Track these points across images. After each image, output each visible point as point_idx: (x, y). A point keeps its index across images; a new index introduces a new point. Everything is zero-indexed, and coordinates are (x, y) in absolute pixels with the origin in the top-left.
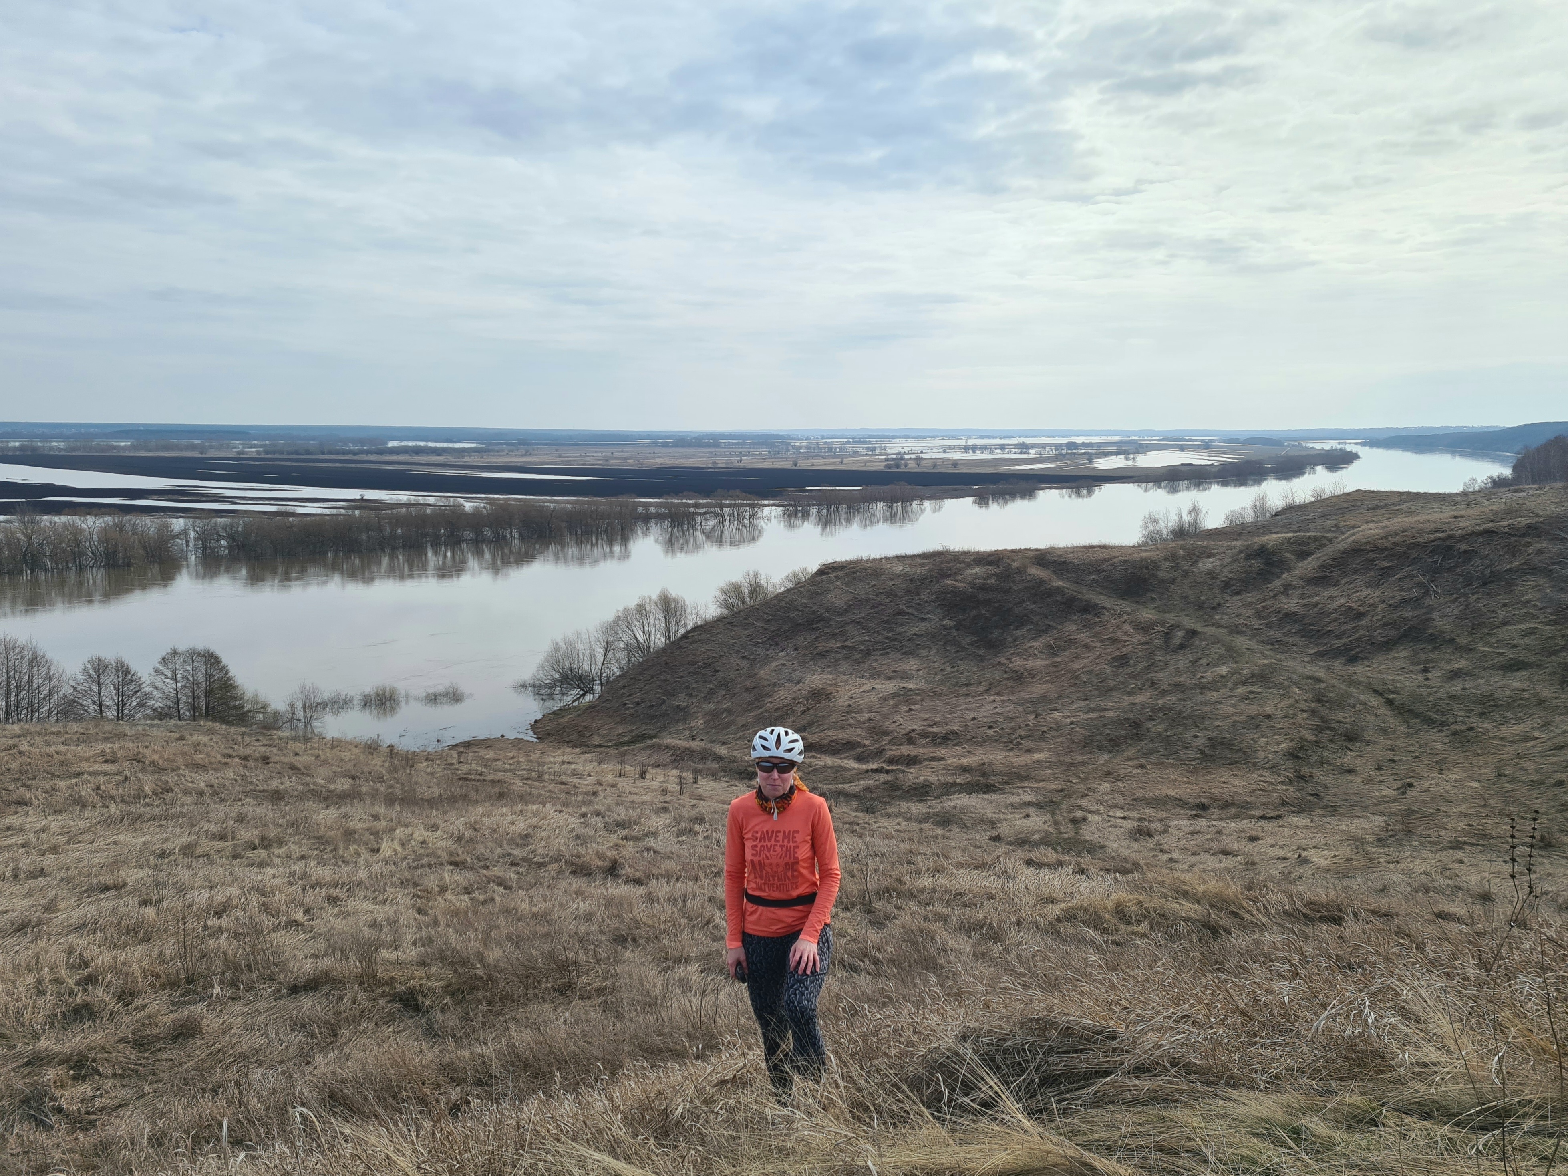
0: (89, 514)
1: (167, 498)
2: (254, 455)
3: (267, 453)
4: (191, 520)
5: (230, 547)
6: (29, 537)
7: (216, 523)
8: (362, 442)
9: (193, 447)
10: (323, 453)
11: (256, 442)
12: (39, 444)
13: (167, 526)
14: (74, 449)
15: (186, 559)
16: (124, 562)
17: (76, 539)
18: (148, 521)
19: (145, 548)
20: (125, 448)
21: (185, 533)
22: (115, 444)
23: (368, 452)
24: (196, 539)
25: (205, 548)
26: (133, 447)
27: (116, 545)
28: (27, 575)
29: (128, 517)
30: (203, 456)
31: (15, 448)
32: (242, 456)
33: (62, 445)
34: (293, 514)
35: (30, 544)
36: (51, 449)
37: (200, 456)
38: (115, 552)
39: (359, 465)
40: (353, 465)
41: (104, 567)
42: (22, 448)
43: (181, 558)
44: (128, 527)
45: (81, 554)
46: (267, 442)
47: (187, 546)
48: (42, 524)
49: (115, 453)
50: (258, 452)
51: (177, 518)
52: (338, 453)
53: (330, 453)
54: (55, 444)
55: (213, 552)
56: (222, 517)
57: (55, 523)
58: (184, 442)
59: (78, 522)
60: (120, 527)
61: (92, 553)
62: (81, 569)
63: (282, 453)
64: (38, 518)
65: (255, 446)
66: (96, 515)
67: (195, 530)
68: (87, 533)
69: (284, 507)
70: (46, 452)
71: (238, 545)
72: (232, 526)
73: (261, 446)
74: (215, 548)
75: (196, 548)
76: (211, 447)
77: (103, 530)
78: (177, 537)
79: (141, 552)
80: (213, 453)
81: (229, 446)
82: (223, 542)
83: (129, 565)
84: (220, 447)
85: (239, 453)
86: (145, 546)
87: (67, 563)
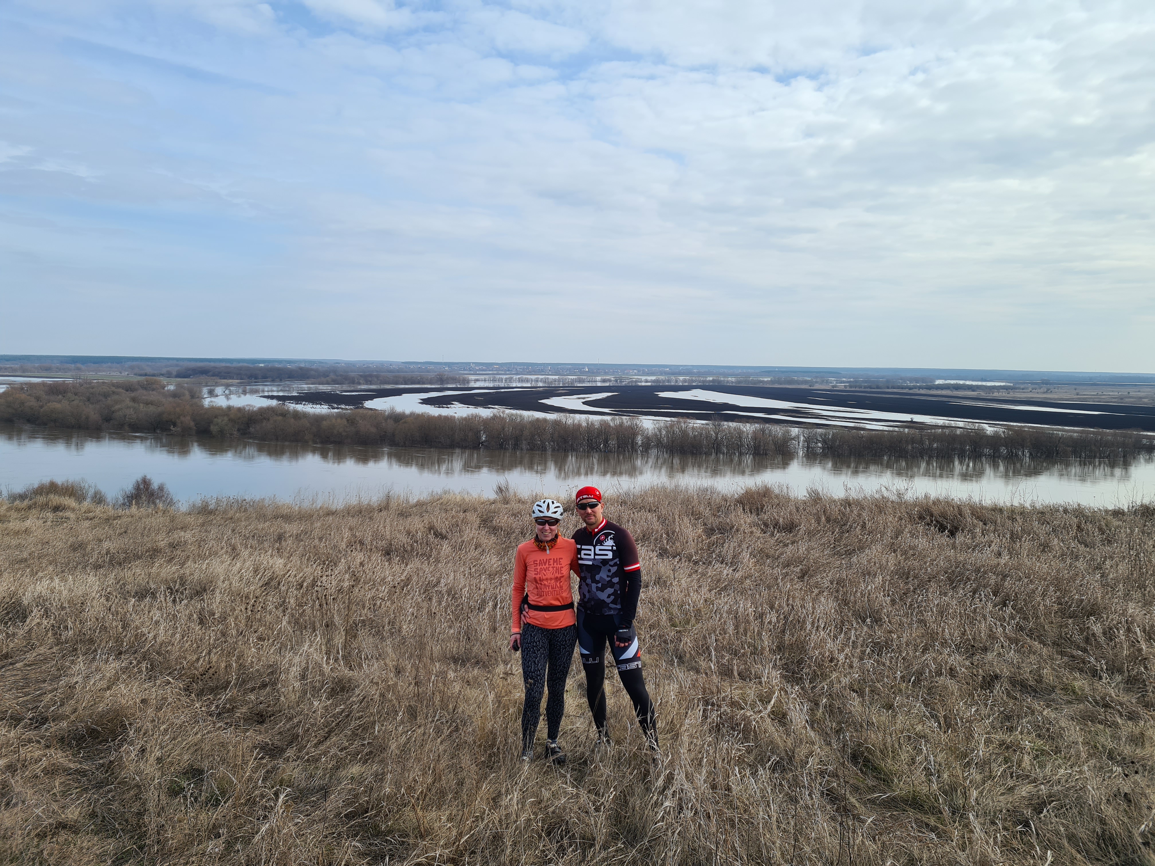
0: (748, 423)
1: (787, 414)
2: (842, 388)
3: (851, 387)
4: (802, 429)
5: (823, 448)
6: (717, 434)
7: (816, 433)
8: (916, 380)
9: (806, 382)
10: (888, 388)
12: (722, 379)
13: (788, 432)
14: (739, 382)
15: (797, 453)
16: (763, 453)
17: (740, 437)
18: (778, 429)
19: (775, 444)
20: (767, 382)
21: (798, 437)
22: (761, 379)
23: (920, 388)
24: (804, 441)
25: (808, 447)
26: (772, 382)
27: (760, 442)
29: (767, 425)
30: (811, 388)
31: (710, 381)
32: (834, 389)
33: (733, 379)
34: (864, 429)
35: (717, 438)
36: (728, 382)
37: (809, 388)
38: (759, 446)
39: (912, 397)
41: (753, 454)
42: (713, 381)
43: (794, 452)
44: (767, 432)
45: (742, 445)
46: (852, 380)
47: (799, 445)
48: (724, 427)
49: (761, 385)
50: (845, 386)
51: (793, 427)
52: (898, 388)
53: (893, 388)
54: (730, 379)
55: (813, 450)
56: (820, 428)
58: (801, 379)
60: (763, 431)
61: (747, 445)
62: (741, 454)
63: (860, 387)
64: (722, 423)
65: (844, 382)
66: (751, 423)
67: (804, 436)
68: (745, 434)
69: (859, 424)
70: (725, 384)
71: (828, 447)
72: (825, 435)
73: (847, 382)
74: (815, 448)
75: (803, 447)
76: (816, 382)
77: (754, 432)
78: (793, 439)
79: (773, 447)
80: (817, 386)
81: (827, 382)
82: (820, 445)
83: (766, 454)
84: (822, 382)
85: (833, 387)
86: (775, 443)
87: (734, 450)
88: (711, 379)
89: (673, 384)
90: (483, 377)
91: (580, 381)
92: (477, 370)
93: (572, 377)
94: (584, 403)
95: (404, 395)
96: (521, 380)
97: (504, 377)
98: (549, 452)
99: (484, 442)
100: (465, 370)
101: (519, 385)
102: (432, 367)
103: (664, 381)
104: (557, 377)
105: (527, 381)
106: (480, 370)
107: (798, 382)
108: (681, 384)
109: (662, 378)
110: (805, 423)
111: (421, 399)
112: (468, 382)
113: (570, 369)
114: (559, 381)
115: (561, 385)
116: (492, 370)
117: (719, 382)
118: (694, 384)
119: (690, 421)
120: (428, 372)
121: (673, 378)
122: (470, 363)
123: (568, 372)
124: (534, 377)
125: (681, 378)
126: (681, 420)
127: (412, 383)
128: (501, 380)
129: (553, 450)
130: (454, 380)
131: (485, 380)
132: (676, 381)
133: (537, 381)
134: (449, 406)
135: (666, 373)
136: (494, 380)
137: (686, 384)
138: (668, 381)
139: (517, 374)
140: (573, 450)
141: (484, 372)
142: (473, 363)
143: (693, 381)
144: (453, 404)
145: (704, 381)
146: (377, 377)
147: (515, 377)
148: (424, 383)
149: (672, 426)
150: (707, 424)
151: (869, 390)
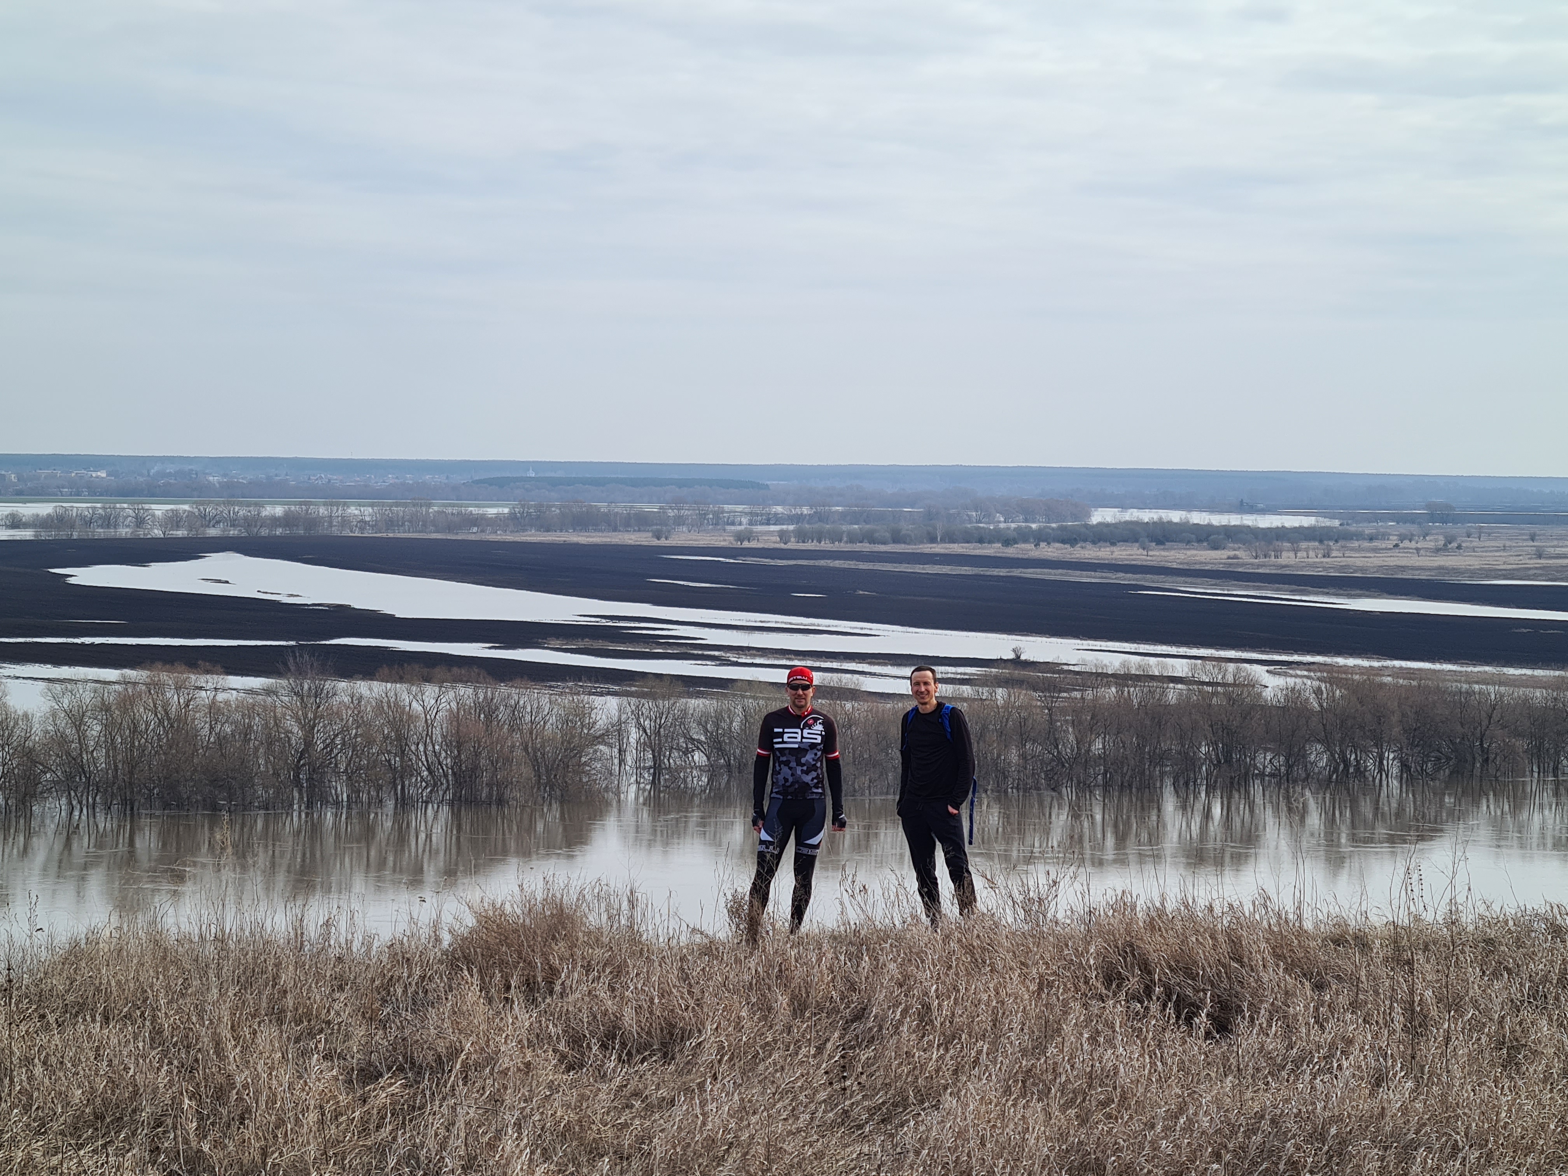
0: (428, 680)
1: (581, 644)
2: (773, 542)
3: (802, 536)
4: (633, 700)
5: (712, 771)
6: (309, 729)
7: (684, 712)
8: (1028, 512)
9: (641, 521)
10: (933, 540)
11: (779, 509)
12: (323, 511)
13: (581, 713)
14: (391, 523)
15: (618, 793)
16: (490, 795)
17: (399, 737)
18: (545, 701)
19: (535, 763)
20: (497, 522)
21: (618, 730)
22: (474, 510)
23: (1039, 538)
24: (642, 746)
25: (657, 769)
26: (515, 521)
27: (477, 754)
29: (503, 689)
30: (663, 542)
31: (275, 521)
32: (746, 544)
33: (367, 513)
34: (854, 694)
35: (309, 743)
36: (345, 522)
37: (655, 542)
38: (475, 769)
39: (1017, 572)
40: (1003, 572)
41: (451, 804)
42: (288, 520)
43: (607, 789)
44: (503, 714)
45: (407, 770)
46: (806, 510)
47: (622, 761)
48: (336, 700)
49: (473, 535)
50: (782, 535)
51: (601, 694)
52: (967, 539)
53: (951, 538)
54: (353, 510)
55: (674, 779)
56: (698, 695)
57: (361, 698)
58: (621, 508)
59: (406, 698)
60: (488, 710)
61: (428, 769)
62: (404, 804)
63: (836, 537)
64: (328, 685)
65: (777, 520)
66: (441, 682)
67: (640, 726)
68: (421, 724)
69: (835, 676)
70: (335, 531)
71: (729, 765)
72: (718, 718)
73: (791, 519)
74: (683, 768)
75: (639, 768)
76: (679, 521)
77: (454, 718)
78: (601, 739)
79: (527, 771)
80: (681, 538)
81: (719, 521)
82: (699, 757)
84: (700, 523)
85: (740, 537)
86: (535, 758)
87: (379, 788)
88: (279, 511)
89: (124, 532)
103: (88, 522)
107: (610, 523)
108: (157, 533)
109: (81, 507)
110: (644, 675)
117: (313, 522)
118: (212, 532)
121: (125, 508)
125: (159, 510)
132: (140, 522)
135: (94, 491)
137: (180, 533)
143: (207, 521)
145: (249, 522)
150: (269, 692)
151: (866, 547)
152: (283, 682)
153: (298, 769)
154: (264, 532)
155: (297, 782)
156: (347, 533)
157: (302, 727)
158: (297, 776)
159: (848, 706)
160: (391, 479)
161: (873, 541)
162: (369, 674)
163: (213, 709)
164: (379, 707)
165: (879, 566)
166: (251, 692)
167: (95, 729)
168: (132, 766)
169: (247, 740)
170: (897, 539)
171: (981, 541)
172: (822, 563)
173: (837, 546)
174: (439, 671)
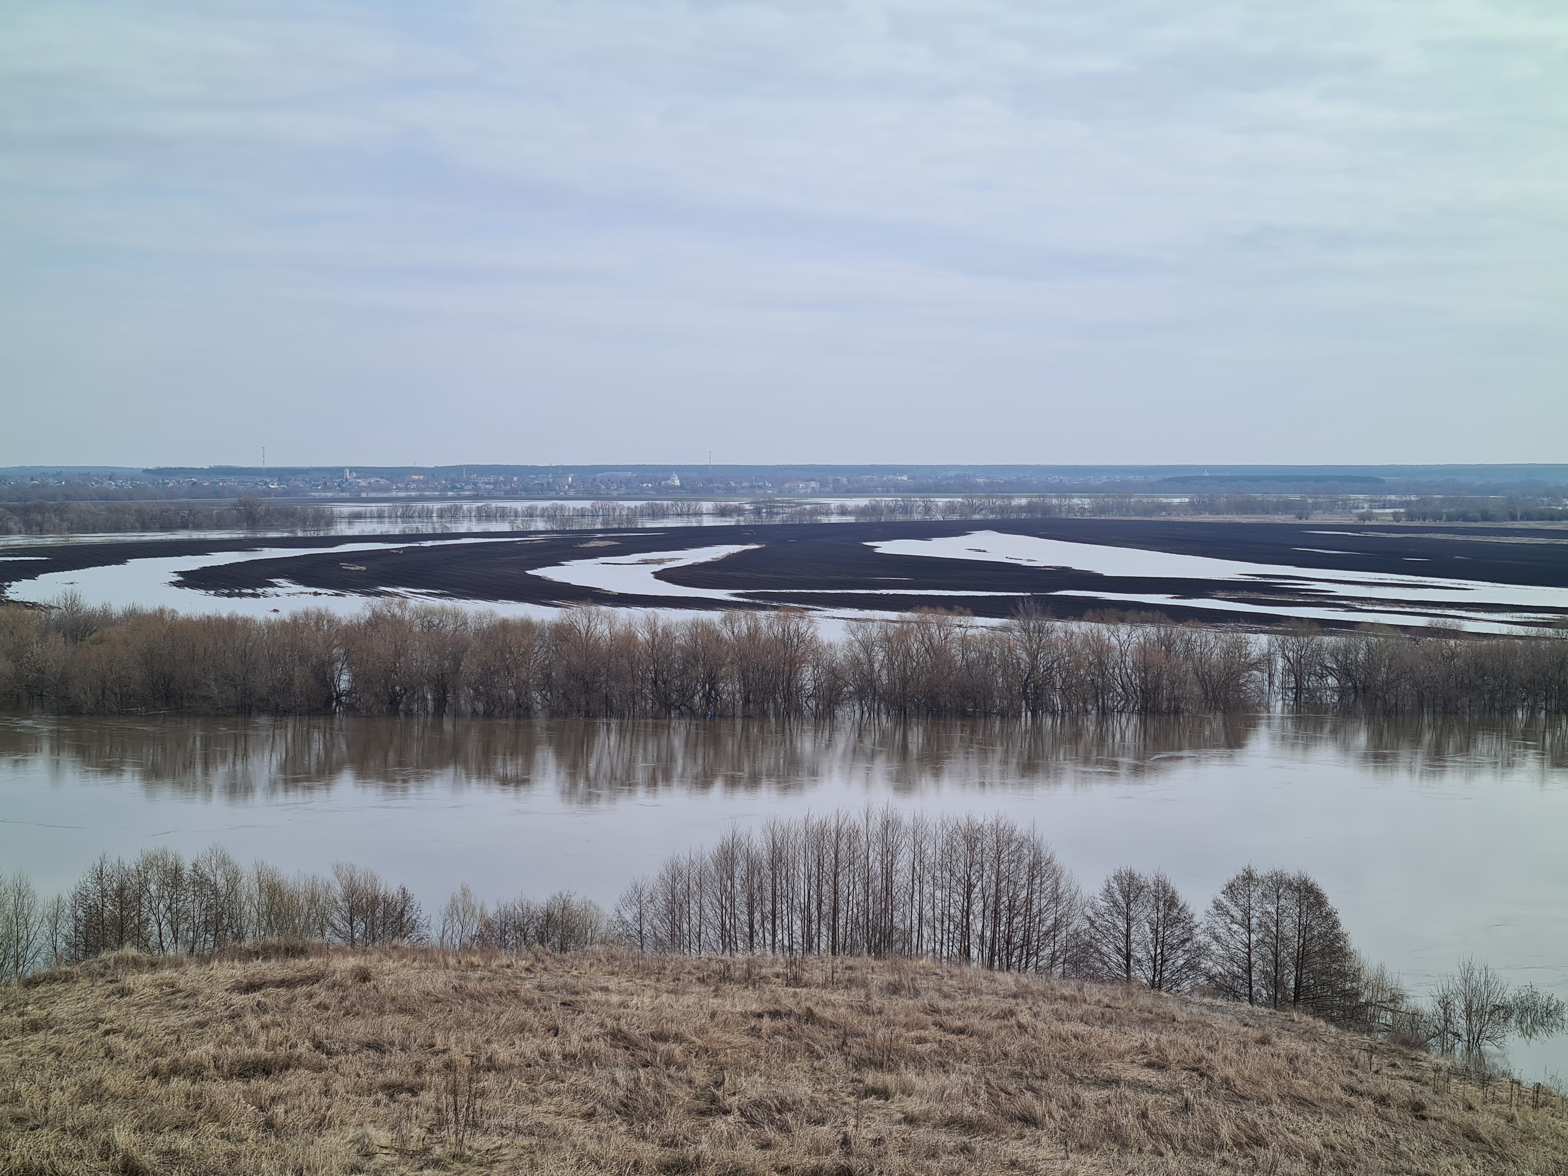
0: (1122, 621)
1: (1240, 595)
2: (1389, 521)
3: (1411, 516)
4: (1280, 637)
5: (1342, 692)
6: (1033, 656)
7: (1320, 646)
9: (1287, 507)
10: (1513, 518)
11: (1393, 497)
12: (1054, 501)
13: (1239, 646)
14: (1103, 510)
15: (1268, 708)
16: (1169, 707)
17: (1101, 663)
18: (1211, 637)
19: (1203, 683)
20: (1180, 508)
21: (1267, 660)
22: (1164, 500)
24: (1286, 672)
25: (1299, 689)
26: (1193, 507)
27: (1159, 676)
28: (1026, 718)
29: (1179, 628)
30: (1304, 521)
31: (1021, 508)
32: (1367, 523)
33: (1086, 502)
34: (1457, 634)
35: (1034, 668)
36: (1070, 509)
37: (1298, 522)
38: (1157, 688)
41: (1139, 713)
42: (1029, 508)
43: (1259, 704)
44: (1179, 646)
45: (1107, 688)
46: (1413, 498)
47: (1271, 683)
48: (1053, 636)
49: (1163, 517)
50: (1395, 515)
51: (1256, 632)
52: (1541, 517)
53: (1527, 517)
54: (1076, 501)
55: (1312, 697)
56: (1331, 634)
57: (1072, 633)
58: (1272, 497)
59: (1105, 634)
60: (1168, 644)
61: (1123, 687)
62: (1104, 713)
63: (1437, 517)
64: (1048, 624)
65: (1392, 505)
66: (1132, 623)
67: (1285, 657)
68: (1117, 653)
69: (1441, 620)
70: (1063, 516)
71: (1355, 687)
72: (1347, 651)
73: (1402, 504)
74: (1318, 689)
75: (1284, 688)
76: (1316, 506)
77: (1142, 649)
78: (1255, 666)
79: (1197, 690)
80: (1317, 518)
81: (1347, 507)
82: (1331, 681)
83: (1177, 712)
84: (1331, 508)
85: (1363, 517)
86: (1203, 679)
87: (1085, 702)
88: (1024, 502)
89: (917, 517)
90: (373, 507)
91: (655, 513)
92: (363, 488)
93: (632, 504)
94: (658, 575)
95: (133, 562)
96: (484, 515)
97: (436, 506)
98: (540, 722)
99: (349, 693)
100: (326, 488)
101: (477, 528)
102: (232, 482)
103: (892, 511)
104: (587, 504)
105: (503, 515)
106: (370, 488)
107: (1265, 508)
108: (940, 518)
109: (886, 500)
110: (1288, 618)
111: (181, 573)
112: (330, 521)
113: (628, 482)
114: (594, 515)
115: (599, 526)
116: (407, 489)
117: (1047, 509)
118: (977, 517)
119: (957, 620)
120: (217, 494)
121: (918, 501)
122: (341, 470)
123: (623, 490)
124: (520, 506)
125: (941, 501)
126: (930, 617)
127: (164, 528)
128: (427, 515)
129: (553, 714)
130: (288, 517)
131: (380, 516)
132: (927, 510)
133: (530, 514)
134: (260, 591)
135: (898, 489)
136: (407, 516)
137: (956, 517)
138: (905, 510)
139: (476, 498)
140: (610, 711)
141: (381, 495)
142: (351, 469)
143: (973, 509)
144: (273, 585)
145: (1002, 510)
146: (60, 511)
147: (466, 506)
148: (197, 527)
149: (903, 635)
150: (1005, 629)
151: (1460, 524)
152: (1016, 622)
153: (1025, 686)
154: (1013, 516)
155: (1025, 695)
156: (1071, 516)
157: (1029, 655)
158: (1025, 691)
159: (1452, 642)
160: (1104, 478)
161: (1466, 519)
162: (1079, 617)
163: (965, 642)
164: (1086, 641)
165: (1472, 538)
166: (993, 629)
167: (880, 655)
168: (905, 681)
169: (987, 665)
170: (1485, 517)
171: (1552, 518)
172: (1427, 536)
173: (1438, 524)
174: (1130, 614)
